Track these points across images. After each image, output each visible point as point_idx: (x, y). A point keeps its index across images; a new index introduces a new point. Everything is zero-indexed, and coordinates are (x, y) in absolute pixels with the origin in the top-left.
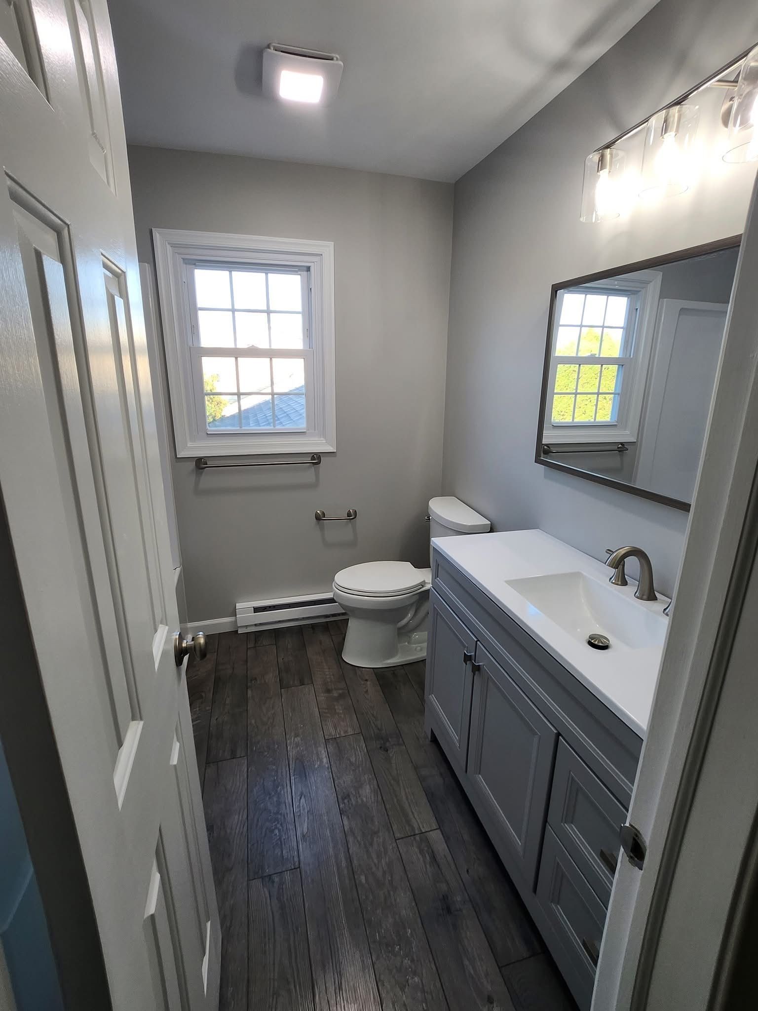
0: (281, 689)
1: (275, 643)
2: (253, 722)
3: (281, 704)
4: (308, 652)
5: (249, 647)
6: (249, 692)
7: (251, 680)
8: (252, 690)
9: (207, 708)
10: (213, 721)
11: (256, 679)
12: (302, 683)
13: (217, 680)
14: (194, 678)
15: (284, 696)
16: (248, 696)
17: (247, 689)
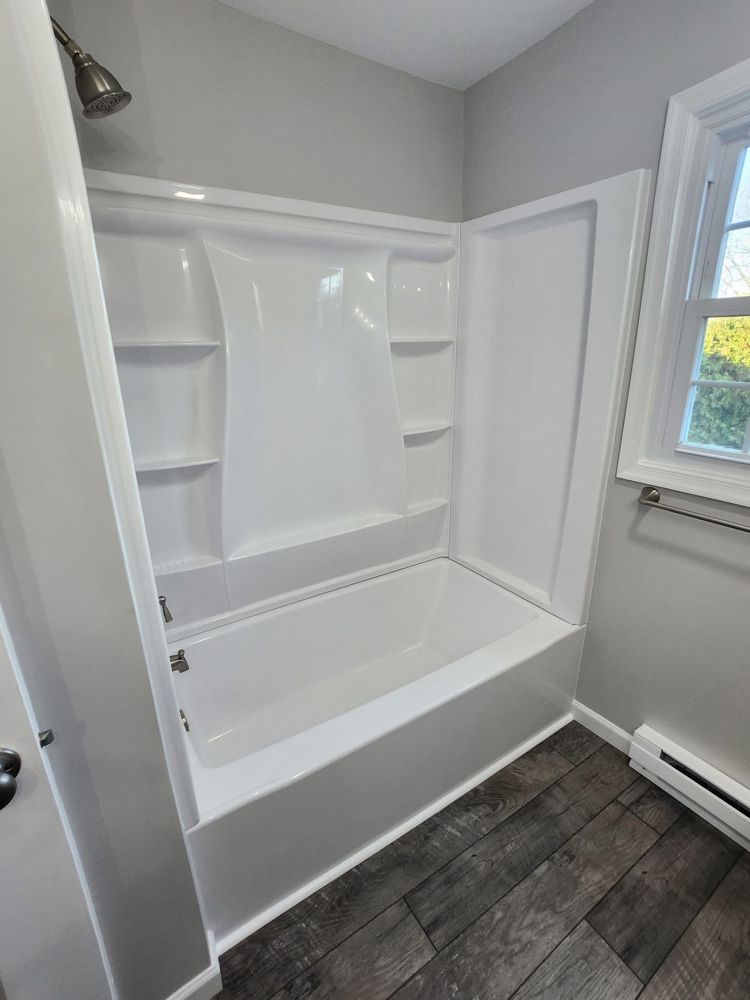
0: (583, 918)
1: (662, 833)
2: (499, 915)
3: (556, 942)
4: (700, 915)
5: (619, 799)
6: (544, 867)
7: (565, 853)
8: (549, 869)
9: (484, 829)
10: (467, 855)
11: (572, 858)
12: (627, 955)
13: (535, 804)
14: (516, 774)
15: (575, 936)
16: (536, 872)
17: (547, 859)
